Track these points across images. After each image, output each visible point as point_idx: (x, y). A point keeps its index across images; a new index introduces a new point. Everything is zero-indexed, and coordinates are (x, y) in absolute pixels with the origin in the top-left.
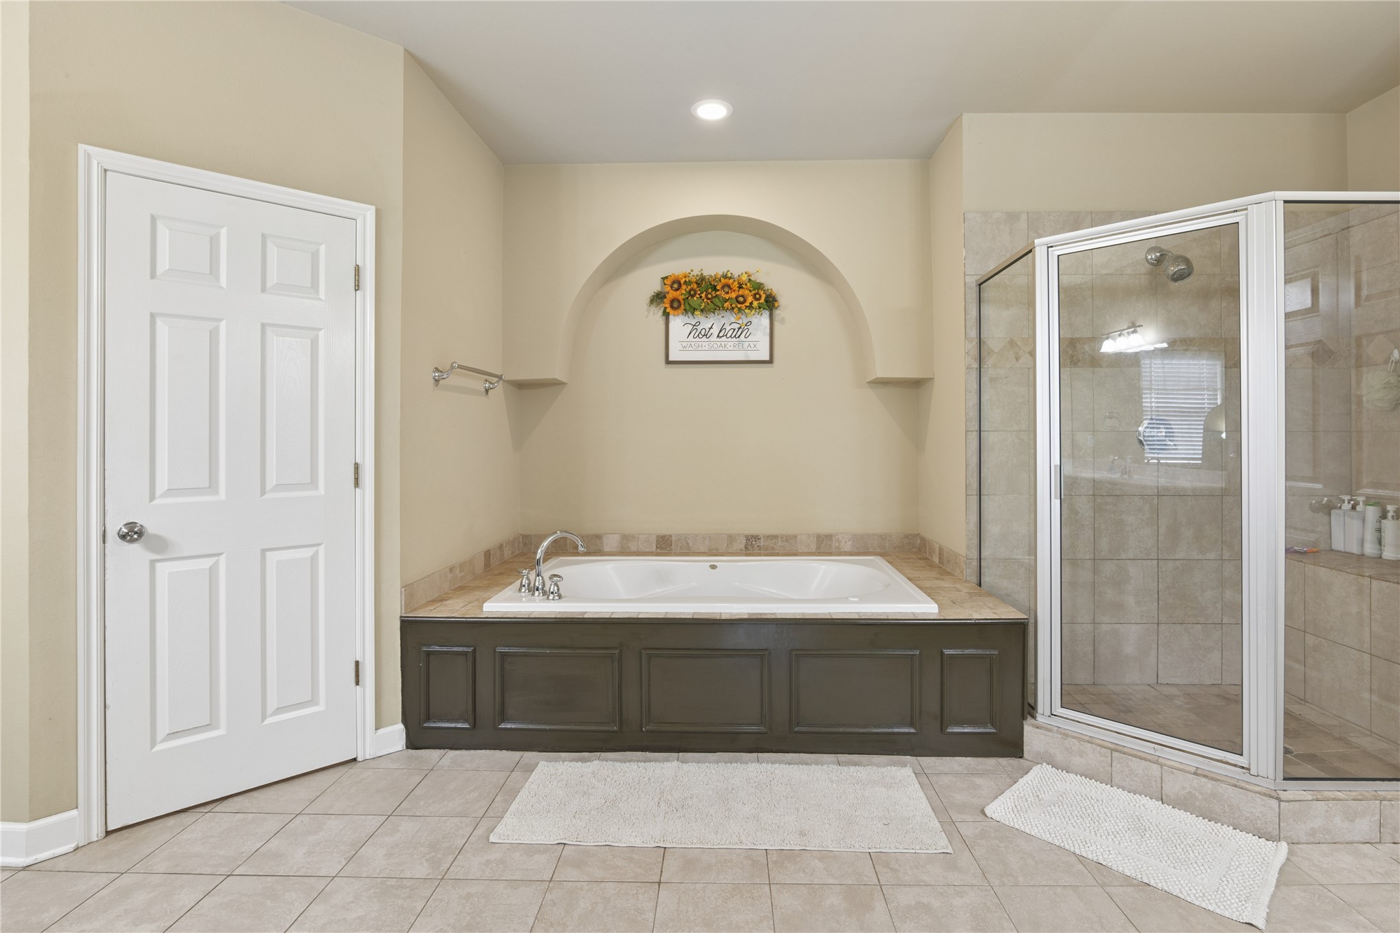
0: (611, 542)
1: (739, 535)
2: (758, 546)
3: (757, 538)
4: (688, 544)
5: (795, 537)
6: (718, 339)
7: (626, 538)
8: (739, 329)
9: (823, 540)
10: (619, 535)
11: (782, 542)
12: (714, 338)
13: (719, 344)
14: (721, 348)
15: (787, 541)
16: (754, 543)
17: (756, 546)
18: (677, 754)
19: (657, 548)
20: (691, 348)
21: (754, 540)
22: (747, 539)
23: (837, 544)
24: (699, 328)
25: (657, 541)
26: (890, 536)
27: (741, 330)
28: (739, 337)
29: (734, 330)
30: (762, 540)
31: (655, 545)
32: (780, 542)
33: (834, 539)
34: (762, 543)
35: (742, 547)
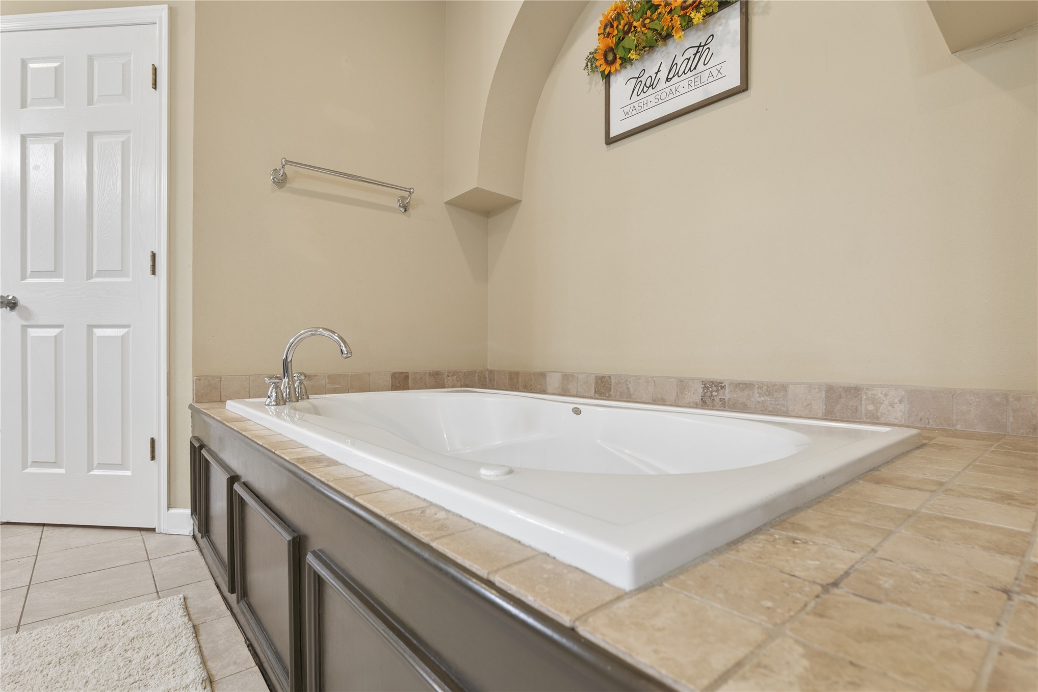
0: (554, 381)
1: (693, 379)
2: (721, 400)
3: (719, 385)
4: (628, 388)
5: (784, 387)
6: (668, 84)
7: (567, 377)
8: (695, 54)
9: (840, 396)
10: (559, 374)
11: (761, 395)
12: (662, 85)
13: (668, 90)
14: (671, 96)
15: (769, 393)
16: (714, 394)
17: (717, 399)
18: (254, 664)
19: (596, 392)
20: (634, 112)
21: (715, 388)
22: (705, 388)
23: (871, 407)
24: (643, 79)
25: (596, 383)
26: (1018, 399)
27: (698, 55)
28: (695, 68)
29: (689, 59)
30: (727, 390)
31: (593, 389)
32: (757, 395)
33: (864, 397)
34: (727, 394)
35: (697, 398)
